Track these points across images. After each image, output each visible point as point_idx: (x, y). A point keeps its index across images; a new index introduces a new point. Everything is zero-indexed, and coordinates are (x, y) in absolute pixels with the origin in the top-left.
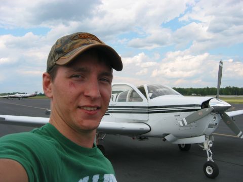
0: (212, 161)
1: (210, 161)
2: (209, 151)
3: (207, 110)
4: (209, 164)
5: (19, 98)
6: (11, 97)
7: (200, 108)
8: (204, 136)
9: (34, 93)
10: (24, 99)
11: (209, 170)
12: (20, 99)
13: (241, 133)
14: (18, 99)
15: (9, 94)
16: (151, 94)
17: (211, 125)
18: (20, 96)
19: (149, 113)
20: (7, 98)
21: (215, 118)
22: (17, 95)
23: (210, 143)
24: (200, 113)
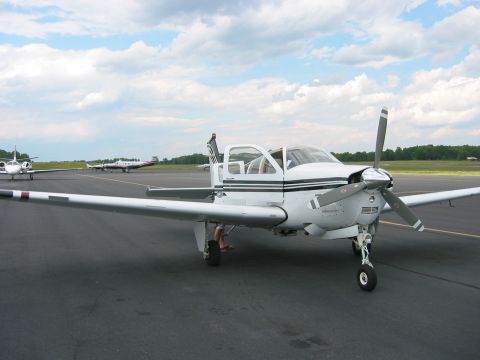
0: (370, 265)
1: (366, 265)
2: (364, 249)
3: (356, 185)
4: (365, 269)
5: (123, 169)
6: (108, 167)
7: (346, 182)
8: (356, 227)
9: (150, 160)
10: (132, 170)
11: (364, 279)
12: (124, 172)
13: (419, 222)
14: (121, 170)
15: (107, 161)
16: (290, 161)
17: (366, 210)
18: (124, 166)
19: (284, 191)
20: (102, 169)
21: (373, 198)
22: (121, 163)
23: (367, 237)
24: (343, 190)
